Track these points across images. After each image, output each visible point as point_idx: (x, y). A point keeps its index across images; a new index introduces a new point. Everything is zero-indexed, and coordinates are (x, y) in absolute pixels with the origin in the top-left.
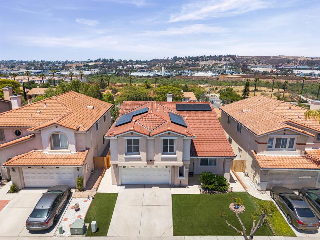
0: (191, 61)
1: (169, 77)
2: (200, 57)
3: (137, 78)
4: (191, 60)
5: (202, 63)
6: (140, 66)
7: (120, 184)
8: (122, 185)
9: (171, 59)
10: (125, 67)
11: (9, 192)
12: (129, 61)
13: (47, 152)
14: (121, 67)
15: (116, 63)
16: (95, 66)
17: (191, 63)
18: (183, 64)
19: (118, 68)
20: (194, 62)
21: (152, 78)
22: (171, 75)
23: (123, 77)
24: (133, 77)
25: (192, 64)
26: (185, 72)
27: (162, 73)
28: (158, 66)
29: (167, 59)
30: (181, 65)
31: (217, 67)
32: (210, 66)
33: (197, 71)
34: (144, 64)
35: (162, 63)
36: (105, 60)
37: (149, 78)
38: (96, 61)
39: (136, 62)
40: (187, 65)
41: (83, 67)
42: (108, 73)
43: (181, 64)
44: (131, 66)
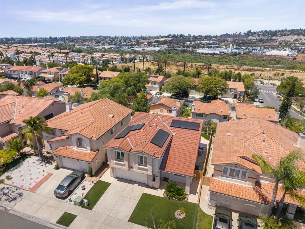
0: (266, 36)
1: (236, 54)
2: (279, 31)
3: (202, 55)
4: (267, 34)
5: (280, 39)
6: (208, 42)
7: (115, 177)
8: (116, 178)
9: (245, 33)
10: (193, 43)
11: (54, 169)
12: (198, 37)
13: (75, 148)
14: (188, 43)
15: (185, 38)
16: (165, 42)
17: (266, 38)
18: (256, 39)
19: (186, 44)
20: (271, 37)
21: (217, 55)
22: (239, 53)
23: (189, 53)
24: (199, 54)
25: (268, 39)
26: (256, 49)
27: (230, 49)
28: (228, 42)
29: (239, 34)
30: (254, 41)
31: (298, 43)
32: (290, 42)
33: (272, 48)
34: (213, 40)
35: (232, 39)
36: (175, 35)
37: (215, 56)
38: (166, 37)
39: (205, 37)
40: (261, 40)
41: (154, 43)
42: (175, 49)
43: (254, 39)
44: (199, 42)
